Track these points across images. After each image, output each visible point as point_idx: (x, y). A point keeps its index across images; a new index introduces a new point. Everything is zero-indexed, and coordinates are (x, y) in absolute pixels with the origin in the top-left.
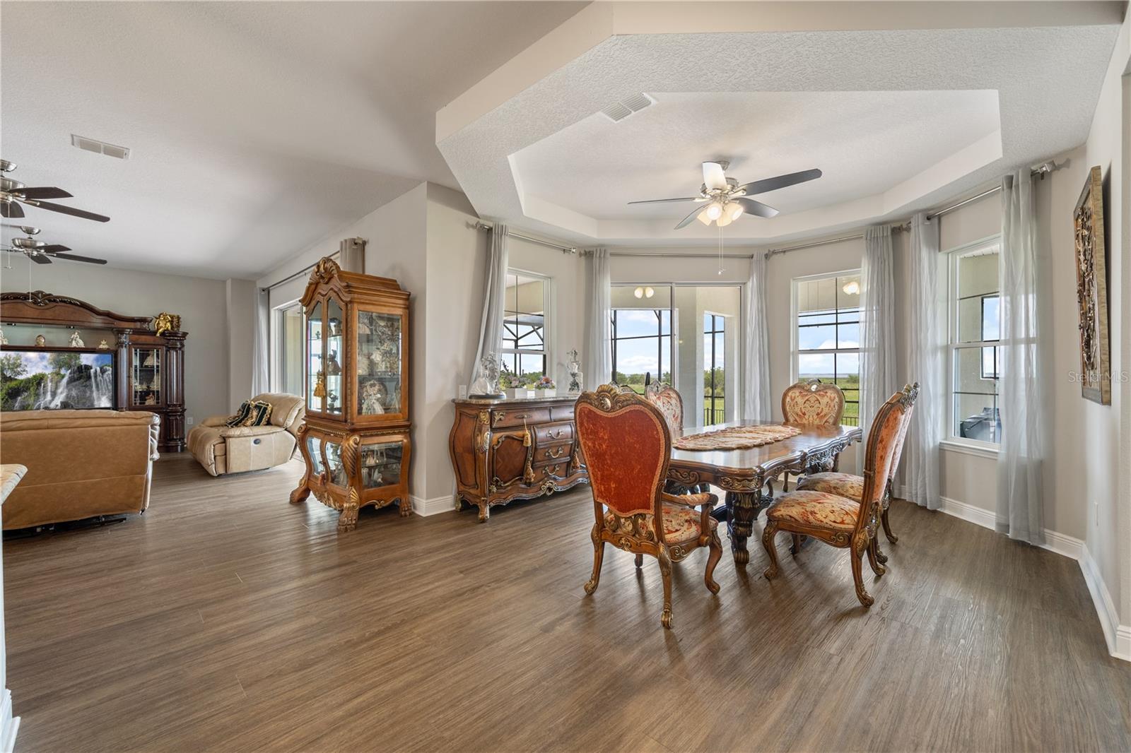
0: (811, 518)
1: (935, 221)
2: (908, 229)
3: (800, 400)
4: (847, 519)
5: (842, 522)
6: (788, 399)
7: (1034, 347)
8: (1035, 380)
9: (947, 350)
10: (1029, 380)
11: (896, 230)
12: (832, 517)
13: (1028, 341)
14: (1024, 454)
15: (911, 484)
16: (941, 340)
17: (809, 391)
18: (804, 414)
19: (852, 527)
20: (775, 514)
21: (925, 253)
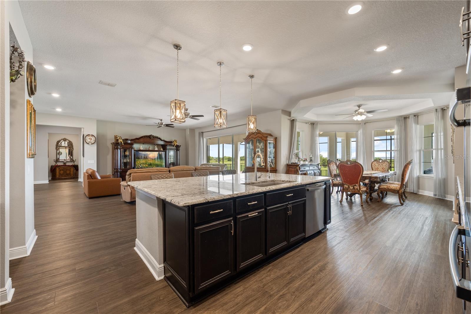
0: (389, 188)
1: (417, 117)
2: (409, 118)
3: (377, 165)
4: (397, 188)
5: (396, 188)
6: (373, 164)
7: (443, 150)
8: (443, 159)
9: (420, 151)
10: (441, 159)
11: (406, 118)
12: (394, 187)
13: (441, 149)
14: (440, 177)
15: (410, 188)
16: (418, 148)
17: (379, 162)
18: (378, 168)
19: (398, 189)
20: (380, 187)
21: (414, 125)
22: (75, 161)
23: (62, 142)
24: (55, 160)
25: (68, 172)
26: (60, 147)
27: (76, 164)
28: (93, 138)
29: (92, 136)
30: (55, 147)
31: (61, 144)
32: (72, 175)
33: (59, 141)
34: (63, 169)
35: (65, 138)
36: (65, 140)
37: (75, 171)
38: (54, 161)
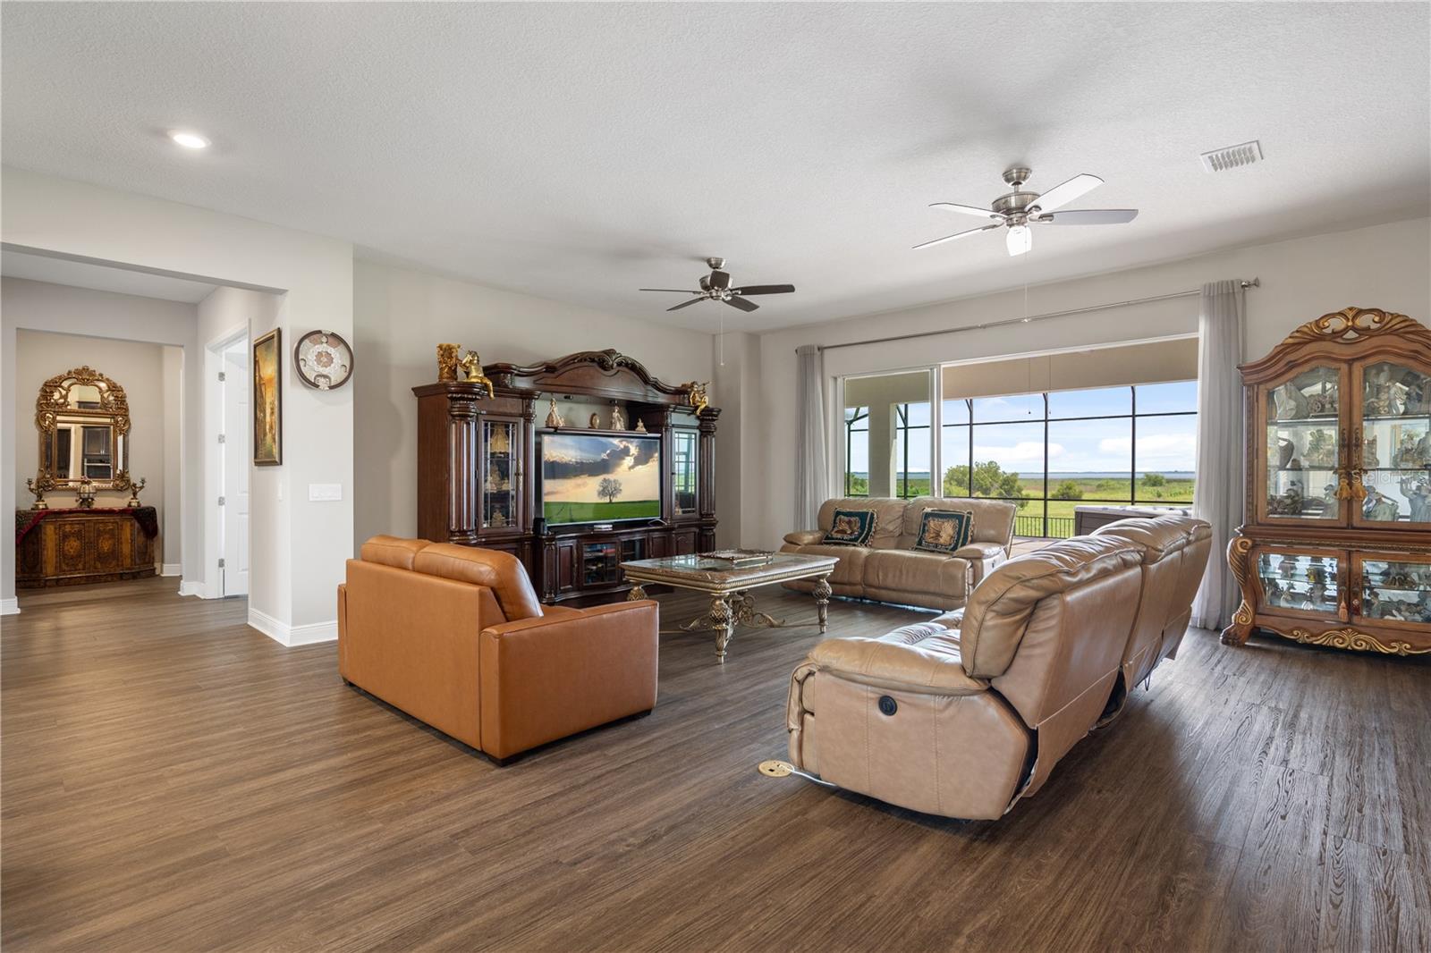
22: (139, 485)
23: (68, 390)
24: (34, 481)
25: (106, 546)
26: (58, 413)
27: (144, 505)
28: (339, 357)
29: (331, 339)
30: (35, 411)
31: (65, 397)
32: (128, 561)
33: (54, 381)
34: (80, 531)
35: (85, 369)
36: (84, 376)
37: (141, 539)
38: (31, 490)
